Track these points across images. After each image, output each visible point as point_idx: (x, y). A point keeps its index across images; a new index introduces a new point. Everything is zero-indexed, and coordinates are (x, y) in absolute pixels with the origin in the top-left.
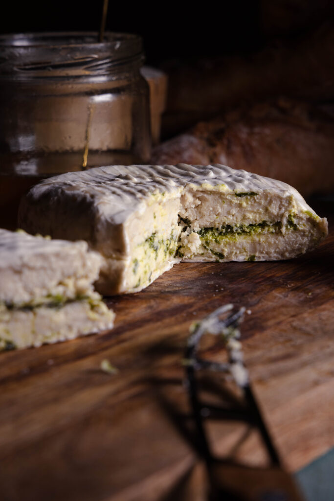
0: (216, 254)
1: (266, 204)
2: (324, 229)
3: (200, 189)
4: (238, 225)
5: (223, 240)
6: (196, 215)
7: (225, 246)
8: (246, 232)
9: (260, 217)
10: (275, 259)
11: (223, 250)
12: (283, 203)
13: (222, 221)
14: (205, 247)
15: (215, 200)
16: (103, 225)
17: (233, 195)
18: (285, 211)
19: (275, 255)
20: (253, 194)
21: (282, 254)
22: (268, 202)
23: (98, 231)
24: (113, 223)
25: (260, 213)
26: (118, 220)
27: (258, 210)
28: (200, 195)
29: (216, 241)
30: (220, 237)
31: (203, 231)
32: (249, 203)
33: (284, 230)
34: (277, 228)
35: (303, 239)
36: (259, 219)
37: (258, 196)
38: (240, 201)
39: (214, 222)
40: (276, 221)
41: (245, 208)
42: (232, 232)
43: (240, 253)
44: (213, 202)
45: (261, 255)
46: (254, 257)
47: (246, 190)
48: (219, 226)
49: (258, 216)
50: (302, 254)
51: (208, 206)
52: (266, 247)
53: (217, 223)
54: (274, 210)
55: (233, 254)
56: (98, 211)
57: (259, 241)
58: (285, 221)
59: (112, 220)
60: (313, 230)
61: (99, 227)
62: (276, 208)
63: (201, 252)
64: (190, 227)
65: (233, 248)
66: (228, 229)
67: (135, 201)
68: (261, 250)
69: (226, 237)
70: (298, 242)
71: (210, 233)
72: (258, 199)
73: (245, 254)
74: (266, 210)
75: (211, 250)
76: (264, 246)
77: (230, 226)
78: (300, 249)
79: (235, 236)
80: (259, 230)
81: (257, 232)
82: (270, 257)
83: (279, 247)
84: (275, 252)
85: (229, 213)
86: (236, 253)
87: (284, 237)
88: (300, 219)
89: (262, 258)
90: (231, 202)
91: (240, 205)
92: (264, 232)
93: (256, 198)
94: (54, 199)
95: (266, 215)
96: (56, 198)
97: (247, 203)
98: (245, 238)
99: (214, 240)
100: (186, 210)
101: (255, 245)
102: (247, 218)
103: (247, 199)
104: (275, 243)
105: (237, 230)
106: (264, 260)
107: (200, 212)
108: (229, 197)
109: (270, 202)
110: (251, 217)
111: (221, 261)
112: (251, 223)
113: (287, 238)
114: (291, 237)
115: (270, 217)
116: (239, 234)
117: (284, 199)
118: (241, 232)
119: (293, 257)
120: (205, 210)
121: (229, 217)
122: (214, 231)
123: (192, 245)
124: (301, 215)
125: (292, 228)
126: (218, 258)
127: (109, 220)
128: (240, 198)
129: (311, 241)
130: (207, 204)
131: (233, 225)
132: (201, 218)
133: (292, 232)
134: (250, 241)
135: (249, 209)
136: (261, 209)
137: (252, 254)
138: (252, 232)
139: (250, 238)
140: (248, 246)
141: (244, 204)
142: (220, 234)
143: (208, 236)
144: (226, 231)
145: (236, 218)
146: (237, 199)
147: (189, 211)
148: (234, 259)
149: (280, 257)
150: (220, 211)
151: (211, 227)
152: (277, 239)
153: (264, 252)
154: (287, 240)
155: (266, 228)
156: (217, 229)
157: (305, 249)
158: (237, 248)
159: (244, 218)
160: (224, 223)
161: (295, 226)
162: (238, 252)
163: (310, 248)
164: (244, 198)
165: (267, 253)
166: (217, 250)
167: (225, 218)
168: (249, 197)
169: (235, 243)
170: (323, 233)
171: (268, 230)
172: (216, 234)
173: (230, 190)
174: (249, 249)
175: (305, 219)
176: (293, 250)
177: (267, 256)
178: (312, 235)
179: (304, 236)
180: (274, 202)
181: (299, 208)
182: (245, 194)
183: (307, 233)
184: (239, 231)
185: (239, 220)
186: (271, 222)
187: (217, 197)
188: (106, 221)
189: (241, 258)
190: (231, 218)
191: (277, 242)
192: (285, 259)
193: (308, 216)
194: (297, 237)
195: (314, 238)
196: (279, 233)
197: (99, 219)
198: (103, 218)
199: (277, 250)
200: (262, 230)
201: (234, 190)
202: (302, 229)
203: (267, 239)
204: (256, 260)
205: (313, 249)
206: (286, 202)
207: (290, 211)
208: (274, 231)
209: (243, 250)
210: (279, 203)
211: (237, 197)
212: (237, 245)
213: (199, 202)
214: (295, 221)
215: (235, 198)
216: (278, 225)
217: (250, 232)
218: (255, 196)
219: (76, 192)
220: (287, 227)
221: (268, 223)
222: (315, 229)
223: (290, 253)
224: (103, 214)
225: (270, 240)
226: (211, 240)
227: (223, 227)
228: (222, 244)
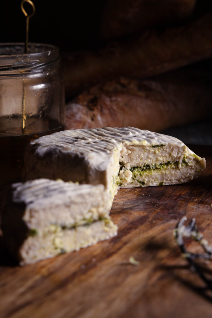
0: (140, 182)
1: (170, 151)
2: (203, 165)
3: (132, 144)
4: (153, 165)
5: (145, 174)
6: (128, 159)
7: (145, 177)
8: (158, 168)
9: (166, 159)
10: (175, 184)
11: (144, 180)
12: (180, 150)
13: (144, 162)
14: (134, 179)
15: (140, 150)
16: (93, 171)
17: (150, 147)
18: (181, 155)
19: (175, 181)
20: (162, 146)
21: (179, 180)
22: (171, 150)
23: (90, 175)
24: (99, 170)
25: (166, 157)
26: (102, 168)
27: (165, 155)
28: (131, 147)
29: (140, 175)
30: (142, 172)
31: (132, 169)
32: (160, 151)
33: (180, 166)
34: (176, 165)
35: (191, 171)
36: (165, 160)
37: (165, 147)
38: (155, 150)
39: (139, 164)
40: (176, 161)
41: (158, 154)
42: (150, 169)
43: (154, 181)
44: (139, 152)
45: (167, 182)
46: (162, 183)
47: (158, 144)
48: (142, 166)
49: (165, 158)
50: (190, 179)
51: (136, 154)
52: (169, 176)
53: (141, 164)
54: (175, 155)
55: (150, 182)
56: (88, 163)
57: (166, 173)
58: (181, 161)
59: (99, 168)
60: (197, 165)
61: (91, 173)
62: (176, 153)
63: (132, 181)
64: (124, 167)
65: (150, 178)
66: (148, 167)
67: (108, 156)
68: (167, 178)
69: (146, 172)
70: (189, 173)
71: (136, 170)
72: (165, 148)
73: (157, 181)
74: (170, 155)
75: (137, 180)
76: (168, 176)
77: (148, 165)
78: (189, 177)
79: (151, 171)
80: (165, 167)
81: (164, 168)
82: (172, 182)
83: (177, 176)
84: (175, 179)
85: (148, 157)
86: (152, 181)
87: (180, 170)
88: (190, 159)
89: (167, 183)
90: (149, 151)
91: (155, 153)
92: (168, 168)
93: (164, 148)
94: (55, 156)
95: (170, 157)
96: (56, 155)
97: (159, 151)
98: (157, 172)
99: (139, 174)
100: (122, 157)
101: (163, 176)
102: (158, 160)
103: (159, 148)
104: (175, 174)
105: (152, 168)
106: (168, 184)
107: (130, 158)
108: (148, 148)
109: (172, 150)
110: (161, 160)
111: (143, 186)
112: (161, 163)
113: (182, 171)
114: (184, 170)
115: (172, 159)
116: (153, 169)
117: (180, 148)
118: (155, 168)
119: (186, 182)
120: (134, 156)
121: (148, 160)
122: (138, 168)
123: (128, 178)
124: (190, 157)
125: (185, 165)
126: (141, 185)
127: (97, 169)
128: (155, 148)
129: (196, 172)
130: (135, 153)
131: (151, 164)
132: (131, 161)
133: (185, 167)
134: (160, 174)
135: (160, 154)
136: (167, 155)
137: (161, 181)
138: (162, 168)
139: (160, 171)
140: (159, 177)
141: (157, 152)
142: (142, 170)
143: (136, 172)
144: (146, 169)
145: (152, 160)
146: (153, 149)
147: (124, 157)
148: (151, 185)
149: (178, 182)
150: (143, 156)
151: (137, 166)
152: (176, 172)
153: (169, 180)
154: (182, 172)
155: (170, 166)
156: (140, 167)
157: (193, 176)
158: (153, 178)
159: (157, 160)
160: (145, 164)
161: (186, 164)
162: (153, 181)
163: (195, 176)
164: (157, 148)
165: (170, 180)
166: (141, 180)
167: (146, 161)
168: (160, 148)
169: (151, 175)
170: (203, 167)
171: (171, 167)
172: (140, 170)
173: (149, 144)
174: (159, 178)
175: (193, 159)
176: (185, 178)
177: (170, 182)
178: (196, 168)
179: (192, 169)
180: (174, 150)
181: (189, 153)
182: (158, 146)
183: (193, 167)
184: (154, 168)
185: (154, 161)
186: (173, 162)
187: (141, 148)
188: (95, 169)
189: (155, 184)
190: (149, 160)
191: (176, 173)
192: (181, 183)
193: (194, 157)
194: (188, 170)
195: (198, 170)
196: (177, 168)
197: (90, 168)
198: (92, 167)
199: (176, 178)
200: (167, 167)
201: (151, 144)
202: (191, 165)
203: (170, 172)
204: (164, 184)
205: (197, 177)
206: (182, 150)
207: (184, 155)
208: (174, 167)
209: (156, 179)
210: (178, 150)
211: (153, 148)
212: (153, 176)
213: (130, 152)
214: (187, 160)
215: (152, 149)
216: (177, 163)
217: (160, 168)
218: (164, 147)
219: (69, 151)
220: (182, 164)
221: (171, 162)
222: (198, 165)
223: (183, 180)
224: (92, 165)
225: (172, 172)
226: (137, 174)
227: (144, 166)
228: (144, 176)
